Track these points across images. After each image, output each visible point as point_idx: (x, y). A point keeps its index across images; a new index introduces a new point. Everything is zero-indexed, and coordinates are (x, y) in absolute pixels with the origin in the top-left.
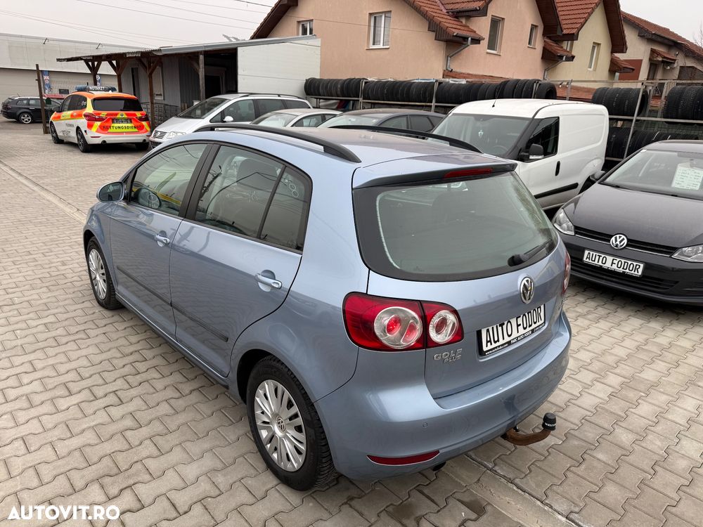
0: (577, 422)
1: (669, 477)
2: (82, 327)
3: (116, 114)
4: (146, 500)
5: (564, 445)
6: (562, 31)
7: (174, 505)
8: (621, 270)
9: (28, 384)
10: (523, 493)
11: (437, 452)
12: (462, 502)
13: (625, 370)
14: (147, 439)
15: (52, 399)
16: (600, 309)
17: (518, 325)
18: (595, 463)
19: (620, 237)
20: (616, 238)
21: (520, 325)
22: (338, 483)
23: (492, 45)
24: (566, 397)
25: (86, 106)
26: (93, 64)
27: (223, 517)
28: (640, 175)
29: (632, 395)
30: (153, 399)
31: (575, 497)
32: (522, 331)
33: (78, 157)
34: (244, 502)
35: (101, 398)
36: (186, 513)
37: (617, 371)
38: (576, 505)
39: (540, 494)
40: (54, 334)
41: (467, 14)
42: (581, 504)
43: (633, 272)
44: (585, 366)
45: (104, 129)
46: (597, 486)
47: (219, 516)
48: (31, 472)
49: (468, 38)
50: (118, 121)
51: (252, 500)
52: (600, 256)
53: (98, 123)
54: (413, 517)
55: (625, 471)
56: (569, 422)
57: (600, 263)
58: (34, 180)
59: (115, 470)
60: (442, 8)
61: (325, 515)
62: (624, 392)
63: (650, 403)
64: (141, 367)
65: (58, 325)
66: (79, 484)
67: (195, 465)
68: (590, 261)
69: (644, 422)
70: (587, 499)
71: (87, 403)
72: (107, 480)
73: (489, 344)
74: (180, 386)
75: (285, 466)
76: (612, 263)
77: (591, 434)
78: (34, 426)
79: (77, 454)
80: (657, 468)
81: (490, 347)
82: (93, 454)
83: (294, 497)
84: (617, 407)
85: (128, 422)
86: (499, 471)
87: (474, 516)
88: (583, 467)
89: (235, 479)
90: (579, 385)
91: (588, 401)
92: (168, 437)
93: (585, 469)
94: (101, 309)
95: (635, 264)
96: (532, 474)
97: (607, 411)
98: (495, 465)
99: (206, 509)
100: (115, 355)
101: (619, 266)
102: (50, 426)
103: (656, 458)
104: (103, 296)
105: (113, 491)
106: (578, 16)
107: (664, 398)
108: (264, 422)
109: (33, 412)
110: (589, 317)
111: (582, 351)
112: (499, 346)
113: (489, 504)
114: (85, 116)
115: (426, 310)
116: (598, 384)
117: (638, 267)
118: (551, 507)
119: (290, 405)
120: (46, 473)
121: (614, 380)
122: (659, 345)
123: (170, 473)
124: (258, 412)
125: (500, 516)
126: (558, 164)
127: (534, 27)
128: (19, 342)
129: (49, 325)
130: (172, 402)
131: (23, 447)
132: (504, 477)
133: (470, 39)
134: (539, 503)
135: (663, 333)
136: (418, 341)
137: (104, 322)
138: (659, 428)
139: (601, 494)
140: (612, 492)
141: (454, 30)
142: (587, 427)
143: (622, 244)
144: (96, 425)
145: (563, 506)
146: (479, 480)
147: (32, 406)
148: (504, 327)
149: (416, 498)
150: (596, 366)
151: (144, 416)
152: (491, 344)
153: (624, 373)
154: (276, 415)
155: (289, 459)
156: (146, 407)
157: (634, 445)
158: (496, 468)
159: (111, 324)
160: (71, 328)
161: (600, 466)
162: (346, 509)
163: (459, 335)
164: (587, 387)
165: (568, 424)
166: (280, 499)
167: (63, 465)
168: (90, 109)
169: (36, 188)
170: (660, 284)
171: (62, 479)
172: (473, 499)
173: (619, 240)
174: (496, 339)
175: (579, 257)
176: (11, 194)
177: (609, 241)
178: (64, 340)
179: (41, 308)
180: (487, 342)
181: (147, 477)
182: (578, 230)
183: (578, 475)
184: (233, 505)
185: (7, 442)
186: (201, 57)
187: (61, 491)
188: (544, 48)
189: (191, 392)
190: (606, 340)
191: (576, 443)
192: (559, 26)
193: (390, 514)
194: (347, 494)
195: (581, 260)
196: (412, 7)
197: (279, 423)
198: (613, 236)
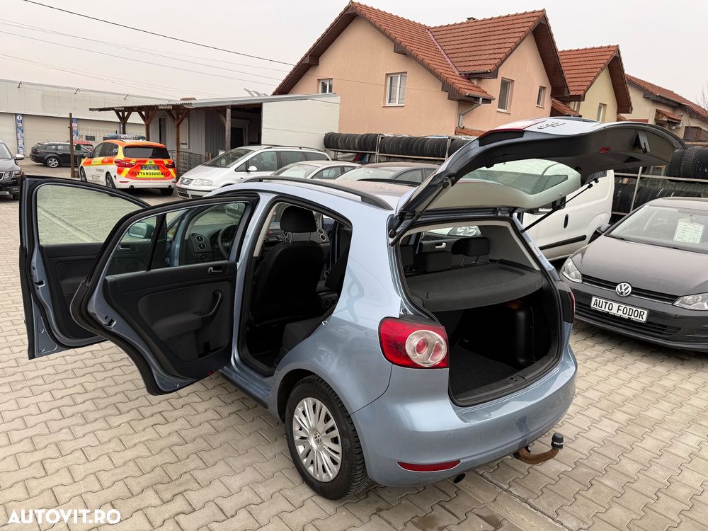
0: (586, 452)
1: (672, 503)
3: (145, 161)
4: (197, 504)
5: (574, 472)
6: (569, 93)
7: (221, 510)
8: (626, 316)
9: (81, 403)
10: (536, 511)
11: (458, 461)
12: (480, 517)
13: (632, 408)
14: (193, 454)
15: (104, 418)
16: (608, 353)
18: (603, 488)
19: (625, 285)
20: (621, 286)
22: (367, 496)
23: (502, 105)
24: (575, 430)
25: (117, 153)
26: (123, 114)
27: (266, 521)
28: (644, 229)
29: (637, 431)
30: (196, 420)
31: (583, 516)
33: (106, 200)
34: (284, 509)
35: (149, 417)
36: (233, 516)
37: (624, 409)
38: (585, 523)
39: (551, 512)
40: (101, 360)
41: (478, 76)
42: (589, 523)
43: (638, 318)
44: (593, 404)
45: (133, 174)
46: (604, 508)
47: (263, 520)
48: (92, 477)
49: (479, 98)
50: (146, 167)
51: (290, 508)
52: (606, 303)
53: (127, 170)
54: (436, 528)
55: (630, 495)
57: (607, 310)
58: (67, 221)
59: (168, 479)
60: (455, 70)
61: (357, 523)
62: (629, 428)
63: (654, 438)
65: (103, 353)
66: (136, 489)
67: (238, 477)
68: (598, 307)
69: (648, 455)
70: (595, 519)
71: (136, 422)
72: (160, 487)
74: (219, 409)
75: (321, 477)
76: (618, 310)
77: (599, 463)
78: (90, 440)
79: (132, 464)
80: (659, 494)
82: (146, 464)
83: (328, 506)
84: (623, 440)
85: (175, 439)
86: (514, 492)
87: (491, 528)
88: (591, 491)
89: (274, 490)
90: (587, 419)
91: (596, 434)
92: (212, 453)
93: (594, 493)
95: (639, 310)
96: (544, 496)
97: (613, 443)
98: (510, 486)
99: (251, 514)
101: (625, 312)
102: (105, 440)
103: (659, 485)
105: (168, 496)
106: (584, 79)
107: (667, 434)
108: (302, 438)
109: (89, 428)
110: (598, 360)
111: (591, 391)
113: (505, 519)
114: (116, 162)
116: (605, 420)
117: (642, 313)
118: (562, 524)
119: (327, 419)
120: (106, 478)
121: (621, 417)
122: (664, 387)
123: (216, 484)
124: (296, 428)
125: (514, 529)
126: (567, 218)
127: (542, 89)
128: (70, 367)
129: (95, 353)
130: (213, 422)
131: (83, 456)
132: (518, 497)
133: (481, 99)
134: (551, 520)
135: (668, 377)
136: (443, 361)
138: (662, 460)
139: (607, 514)
140: (618, 514)
141: (466, 91)
142: (595, 456)
143: (626, 292)
144: (147, 441)
146: (495, 500)
147: (87, 423)
149: (438, 511)
150: (604, 404)
151: (189, 434)
153: (630, 411)
154: (314, 430)
155: (324, 471)
156: (190, 426)
157: (638, 474)
158: (511, 489)
160: (116, 356)
161: (606, 491)
162: (375, 518)
164: (595, 422)
165: (577, 454)
166: (316, 507)
167: (120, 473)
168: (120, 156)
169: (69, 229)
170: (663, 330)
171: (120, 484)
172: (490, 514)
173: (623, 288)
175: (587, 303)
176: (47, 233)
177: (615, 289)
178: (110, 366)
181: (196, 486)
182: (586, 278)
183: (587, 498)
184: (274, 511)
185: (68, 453)
186: (229, 111)
187: (120, 495)
188: (552, 108)
189: (230, 415)
190: (614, 381)
191: (585, 470)
192: (566, 88)
193: (415, 524)
194: (376, 506)
195: (589, 306)
196: (427, 69)
197: (316, 438)
198: (618, 284)
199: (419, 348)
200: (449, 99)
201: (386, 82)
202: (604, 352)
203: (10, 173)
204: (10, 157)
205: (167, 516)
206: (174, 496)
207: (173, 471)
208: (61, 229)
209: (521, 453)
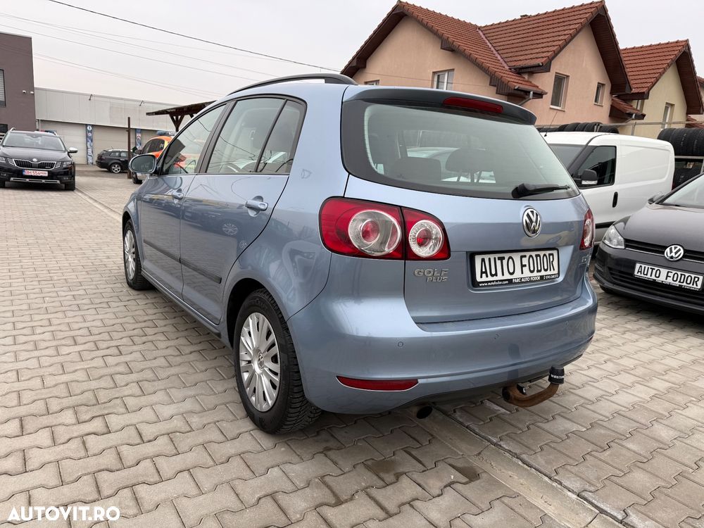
0: (608, 415)
2: (106, 300)
4: (113, 426)
5: (588, 432)
6: (631, 90)
7: (140, 435)
8: (677, 284)
9: (39, 334)
10: (529, 468)
11: (414, 381)
12: (454, 467)
13: (677, 378)
14: (133, 382)
15: (56, 347)
17: (523, 266)
18: (624, 451)
19: (675, 248)
20: (671, 249)
21: (525, 266)
23: (556, 100)
24: (600, 393)
26: (177, 118)
29: (680, 399)
30: (152, 354)
31: (591, 477)
32: (527, 273)
34: (214, 440)
35: (103, 349)
36: (149, 441)
37: (666, 377)
38: (591, 484)
39: (549, 469)
40: (79, 302)
41: (529, 70)
42: (597, 485)
43: (691, 285)
44: (626, 371)
46: (623, 471)
47: (184, 448)
48: (15, 395)
49: (529, 92)
51: (221, 438)
52: (653, 269)
54: (393, 472)
55: (659, 462)
56: (598, 413)
57: (653, 277)
58: (106, 205)
59: (95, 402)
60: (505, 65)
61: (296, 459)
62: (670, 395)
64: (149, 331)
65: (85, 297)
66: (55, 408)
67: (174, 406)
68: (642, 275)
69: (690, 423)
70: (607, 482)
71: (88, 352)
72: (83, 408)
73: (484, 275)
74: (181, 348)
75: (261, 406)
76: (667, 276)
77: (622, 426)
78: (33, 363)
79: (63, 386)
80: (701, 463)
81: (484, 278)
82: (76, 388)
83: (266, 441)
84: (660, 407)
85: (121, 368)
86: (504, 446)
87: (465, 480)
88: (608, 453)
89: (210, 421)
90: (615, 384)
91: (624, 399)
92: (156, 383)
93: (610, 455)
94: (129, 289)
95: (693, 276)
96: (543, 453)
97: (646, 409)
98: (502, 440)
99: (172, 441)
100: (128, 321)
101: (675, 279)
102: (47, 364)
103: (702, 454)
104: (132, 275)
105: (85, 417)
106: (648, 76)
109: (36, 353)
110: (639, 332)
111: (625, 358)
112: (497, 281)
113: (485, 472)
115: (406, 217)
116: (640, 386)
117: (696, 279)
118: (561, 484)
119: (269, 334)
120: (27, 397)
121: (660, 385)
123: (147, 410)
124: (242, 353)
125: (495, 483)
126: (616, 196)
127: (600, 86)
128: (45, 305)
129: (77, 297)
130: (170, 358)
131: (15, 377)
132: (509, 452)
133: (532, 93)
134: (546, 479)
136: (396, 250)
137: (128, 298)
139: (625, 479)
140: (640, 479)
141: (515, 84)
142: (619, 420)
143: (677, 255)
144: (88, 368)
145: (576, 485)
146: (480, 453)
147: (36, 349)
148: (505, 262)
149: (401, 456)
150: (640, 371)
151: (137, 366)
152: (487, 276)
153: (673, 380)
154: (257, 351)
155: (265, 399)
156: (143, 359)
157: (675, 441)
158: (501, 443)
159: (135, 300)
160: (96, 300)
161: (629, 454)
162: (321, 457)
163: (445, 251)
165: (596, 415)
166: (251, 440)
167: (45, 393)
169: (106, 210)
171: (40, 403)
172: (467, 465)
173: (674, 251)
174: (493, 272)
175: (630, 271)
177: (663, 253)
178: (86, 307)
179: (75, 284)
180: (482, 273)
181: (123, 410)
182: (629, 243)
183: (600, 460)
184: (201, 440)
187: (35, 412)
188: (611, 106)
189: (191, 353)
190: (656, 352)
191: (603, 431)
192: (628, 85)
193: (368, 467)
194: (325, 445)
195: (632, 274)
196: (474, 64)
197: (259, 360)
198: (666, 247)
199: (366, 234)
200: (497, 93)
201: (433, 81)
202: (649, 326)
203: (62, 162)
204: (64, 149)
205: (75, 435)
206: (93, 418)
207: (103, 396)
208: (97, 210)
209: (511, 393)
